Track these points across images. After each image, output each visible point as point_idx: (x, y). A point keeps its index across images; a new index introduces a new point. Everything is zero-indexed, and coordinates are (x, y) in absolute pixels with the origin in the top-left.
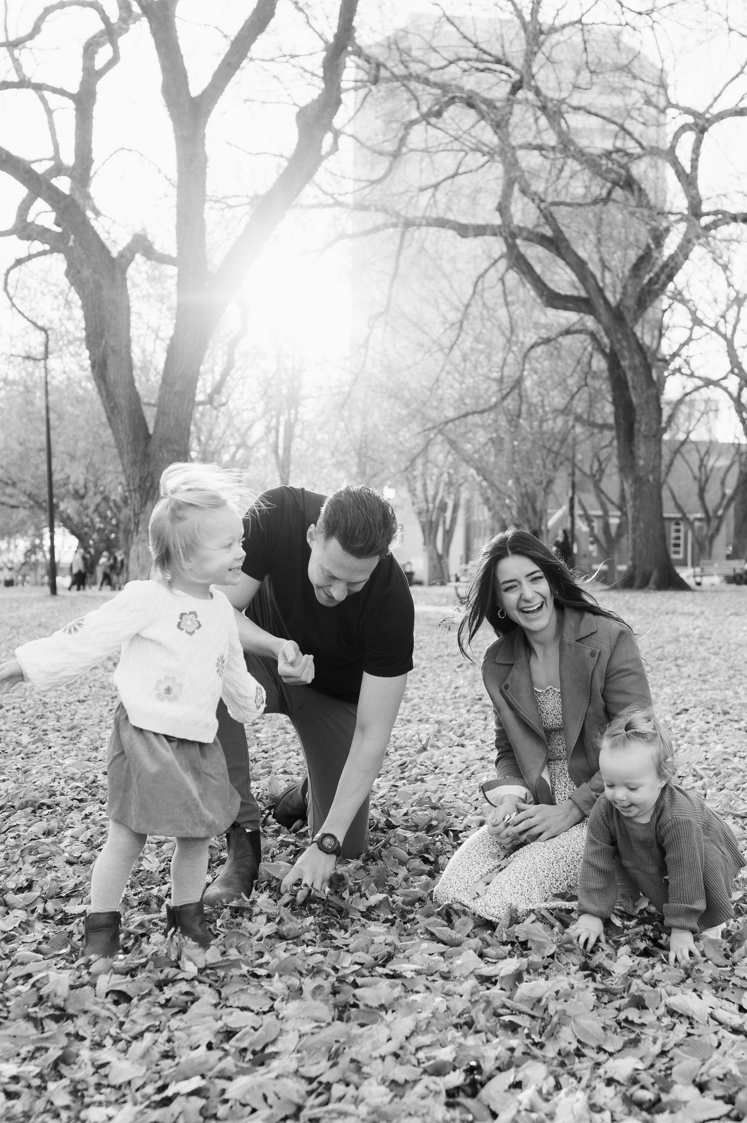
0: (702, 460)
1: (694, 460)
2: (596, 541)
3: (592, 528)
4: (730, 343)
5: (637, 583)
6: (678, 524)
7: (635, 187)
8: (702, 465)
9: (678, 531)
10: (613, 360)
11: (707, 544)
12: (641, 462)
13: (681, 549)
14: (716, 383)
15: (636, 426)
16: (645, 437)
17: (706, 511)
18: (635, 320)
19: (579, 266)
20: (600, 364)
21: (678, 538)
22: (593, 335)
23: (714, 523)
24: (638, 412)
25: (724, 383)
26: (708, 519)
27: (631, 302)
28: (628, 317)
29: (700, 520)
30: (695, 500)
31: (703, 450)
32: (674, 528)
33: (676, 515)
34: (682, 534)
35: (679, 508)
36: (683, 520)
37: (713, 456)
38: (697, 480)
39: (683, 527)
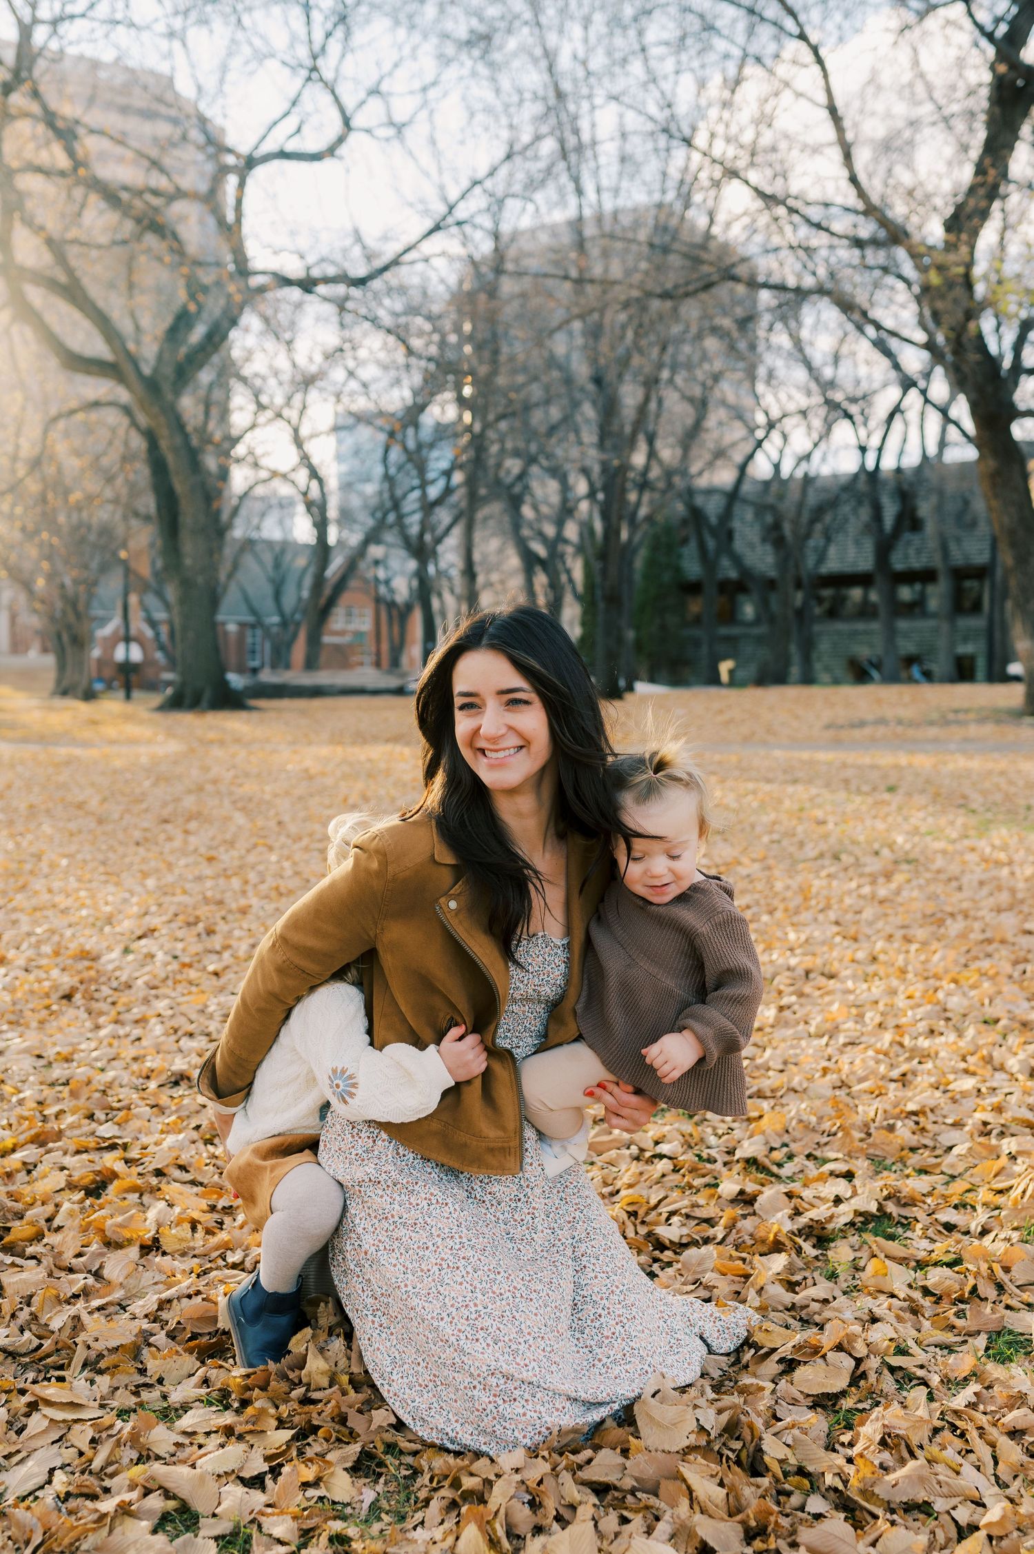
0: (277, 559)
1: (268, 558)
2: (162, 648)
3: (157, 635)
4: (296, 431)
5: (187, 701)
6: (254, 629)
7: (168, 233)
8: (277, 564)
9: (254, 636)
10: (151, 437)
11: (284, 652)
12: (188, 562)
13: (258, 656)
14: (284, 476)
15: (181, 519)
16: (193, 532)
17: (281, 614)
18: (178, 393)
19: (102, 322)
20: (138, 443)
22: (127, 410)
23: (291, 628)
24: (183, 501)
25: (293, 476)
26: (284, 624)
27: (168, 371)
28: (166, 388)
29: (277, 624)
30: (269, 604)
31: (277, 549)
32: (249, 633)
33: (250, 619)
34: (258, 640)
35: (253, 611)
36: (258, 624)
37: (288, 557)
38: (272, 581)
39: (259, 632)
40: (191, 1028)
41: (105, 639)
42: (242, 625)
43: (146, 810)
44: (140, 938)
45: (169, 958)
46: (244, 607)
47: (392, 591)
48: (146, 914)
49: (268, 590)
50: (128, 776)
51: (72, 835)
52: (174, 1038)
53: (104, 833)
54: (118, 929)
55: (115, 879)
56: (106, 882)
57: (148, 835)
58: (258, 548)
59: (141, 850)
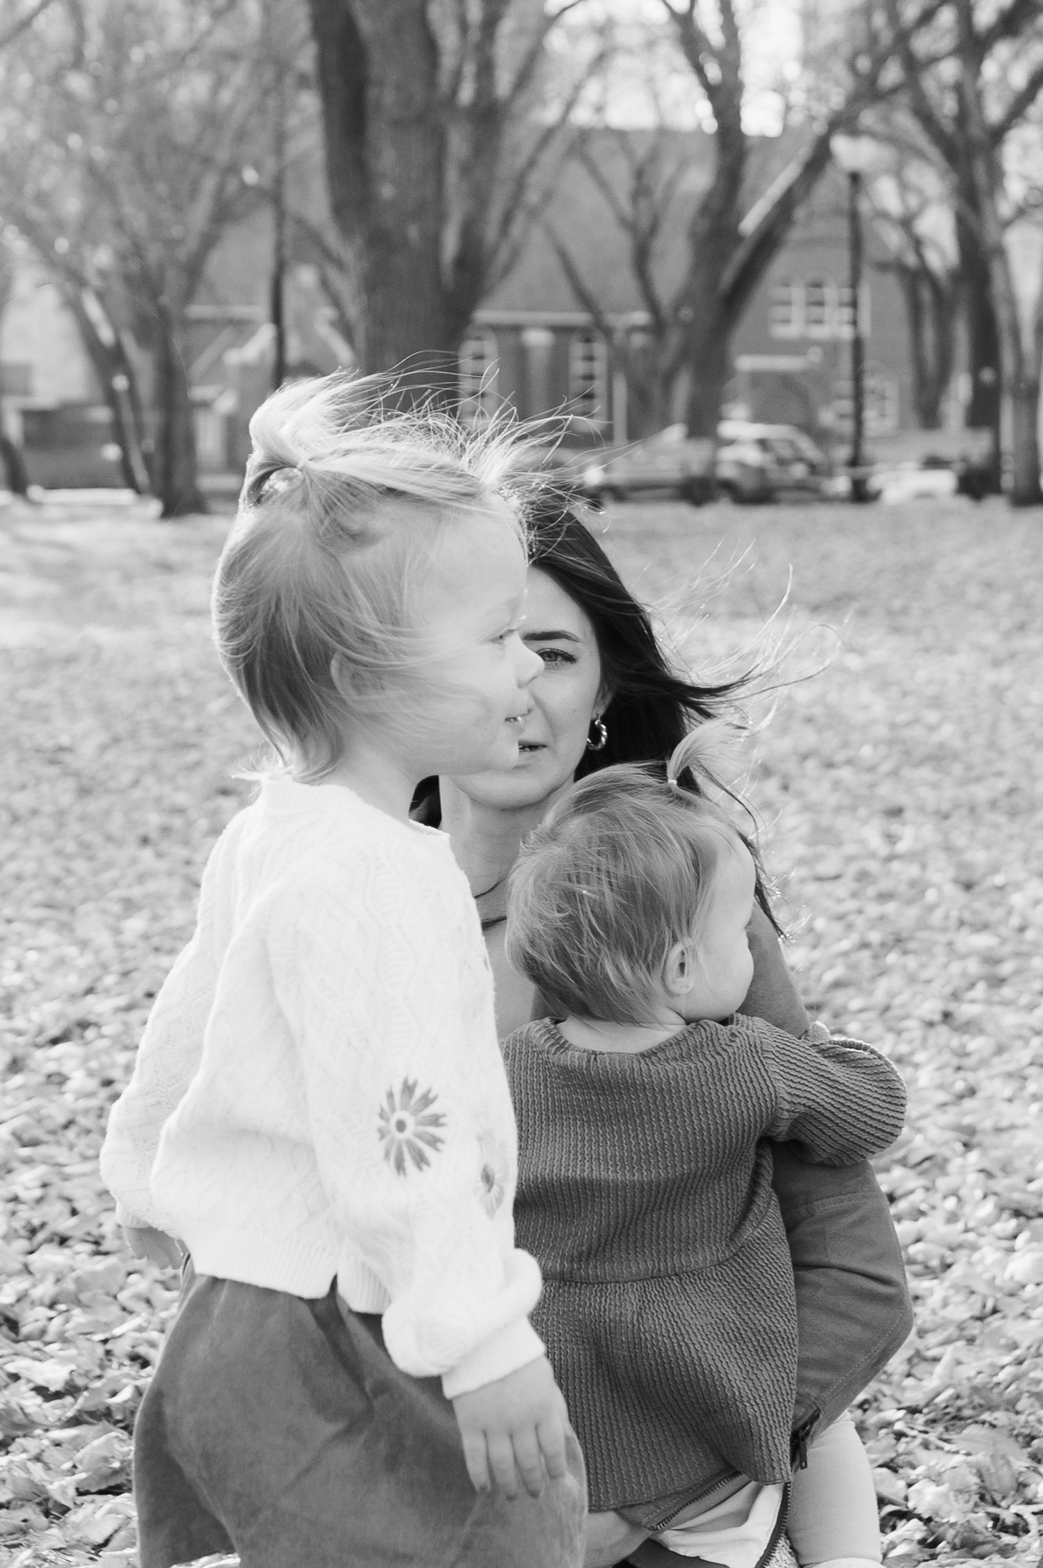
0: (639, 174)
1: (620, 174)
6: (588, 340)
8: (641, 191)
9: (590, 358)
11: (656, 391)
12: (387, 191)
13: (599, 406)
15: (372, 93)
16: (397, 123)
17: (652, 304)
21: (590, 377)
23: (675, 338)
24: (376, 56)
26: (658, 328)
29: (642, 329)
30: (623, 282)
31: (641, 151)
32: (577, 349)
33: (580, 318)
34: (599, 367)
35: (585, 300)
36: (595, 330)
37: (668, 169)
38: (629, 225)
39: (600, 349)
40: (66, 1224)
41: (246, 369)
42: (561, 331)
43: (197, 764)
44: (55, 1041)
45: (93, 1084)
46: (564, 290)
47: (917, 244)
48: (90, 991)
49: (620, 245)
50: (183, 689)
51: (16, 819)
52: (23, 1244)
53: (83, 819)
54: (19, 1022)
55: (63, 916)
56: (40, 923)
57: (177, 822)
58: (597, 149)
59: (147, 854)
